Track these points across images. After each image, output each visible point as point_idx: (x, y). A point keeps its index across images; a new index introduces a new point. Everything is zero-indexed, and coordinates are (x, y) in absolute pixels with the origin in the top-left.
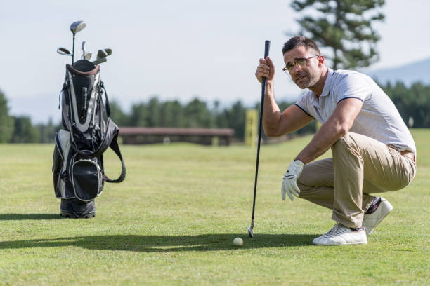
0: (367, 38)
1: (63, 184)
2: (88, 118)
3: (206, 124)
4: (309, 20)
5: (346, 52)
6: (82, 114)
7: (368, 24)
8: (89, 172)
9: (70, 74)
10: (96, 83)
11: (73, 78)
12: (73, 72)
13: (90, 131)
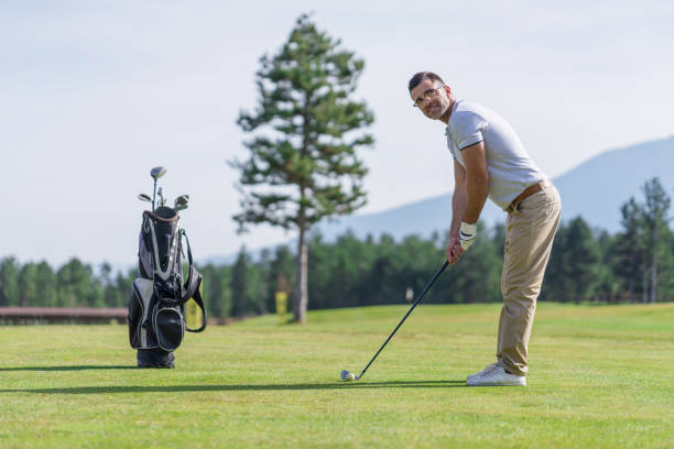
0: (348, 170)
1: (144, 333)
2: (170, 265)
3: (91, 300)
4: (264, 143)
5: (317, 191)
6: (164, 262)
7: (349, 150)
8: (173, 321)
9: (151, 221)
10: (177, 230)
11: (155, 225)
12: (154, 219)
13: (171, 279)
